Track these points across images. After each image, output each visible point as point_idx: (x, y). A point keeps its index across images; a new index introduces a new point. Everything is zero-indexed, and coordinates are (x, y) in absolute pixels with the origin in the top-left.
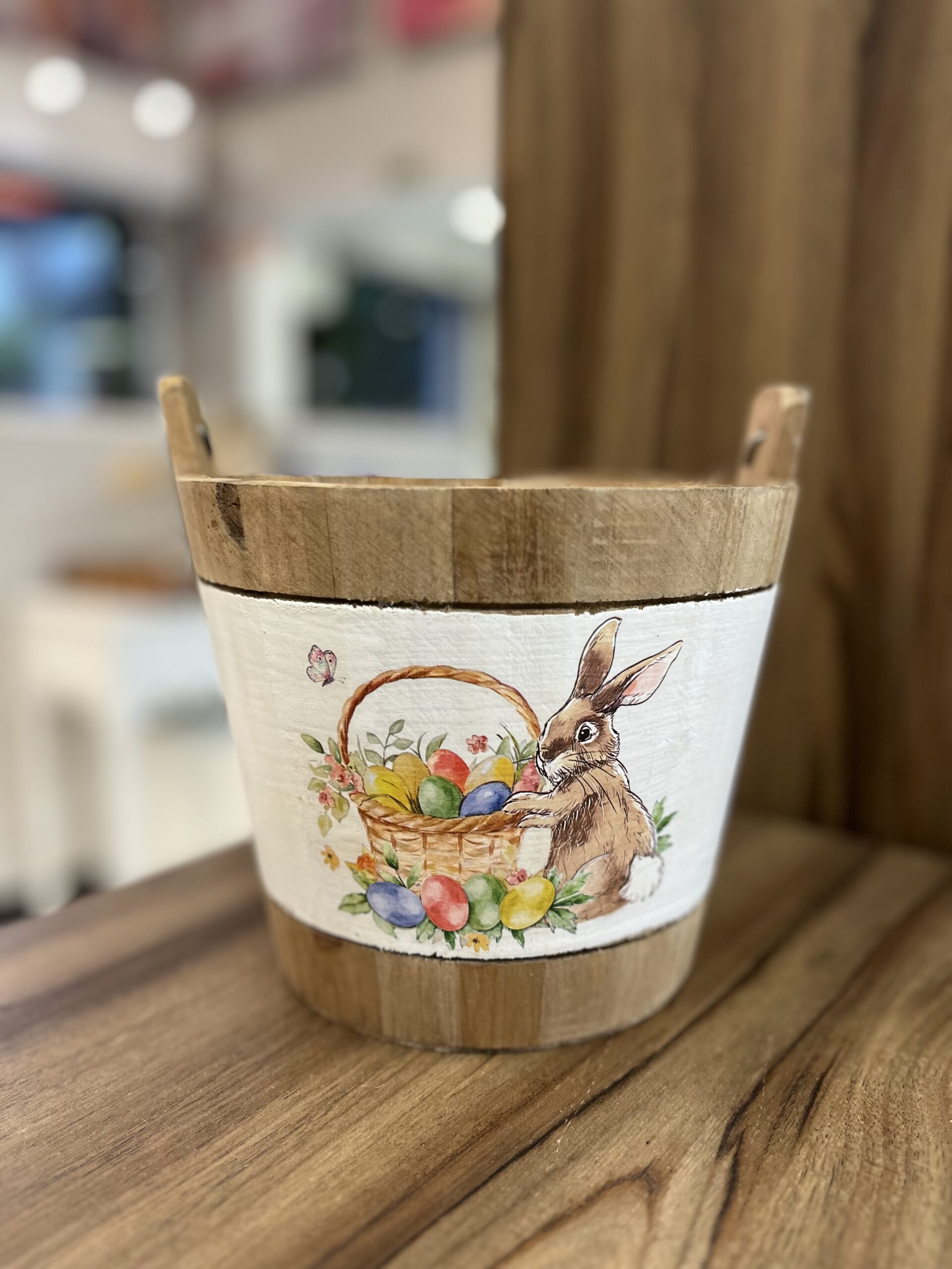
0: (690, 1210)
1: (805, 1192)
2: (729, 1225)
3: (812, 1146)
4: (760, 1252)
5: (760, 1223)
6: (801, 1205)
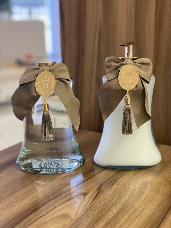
0: (90, 197)
1: (109, 194)
2: (96, 198)
3: (112, 188)
4: (100, 201)
5: (101, 198)
6: (108, 195)
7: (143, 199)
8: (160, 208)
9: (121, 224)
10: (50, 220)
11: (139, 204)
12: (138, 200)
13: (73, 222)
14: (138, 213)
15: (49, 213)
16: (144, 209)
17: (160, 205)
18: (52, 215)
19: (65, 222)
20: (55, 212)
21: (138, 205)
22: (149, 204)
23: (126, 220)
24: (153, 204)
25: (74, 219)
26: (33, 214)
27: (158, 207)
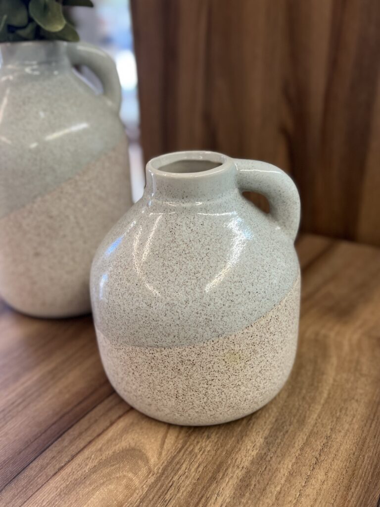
7: (325, 395)
8: (373, 426)
9: (278, 489)
10: (94, 470)
11: (318, 412)
12: (313, 399)
13: (152, 480)
14: (320, 447)
15: (93, 443)
16: (332, 429)
17: (372, 417)
18: (100, 450)
19: (131, 480)
20: (109, 441)
21: (315, 416)
22: (344, 412)
23: (291, 474)
24: (352, 413)
25: (155, 466)
26: (56, 446)
27: (368, 425)
